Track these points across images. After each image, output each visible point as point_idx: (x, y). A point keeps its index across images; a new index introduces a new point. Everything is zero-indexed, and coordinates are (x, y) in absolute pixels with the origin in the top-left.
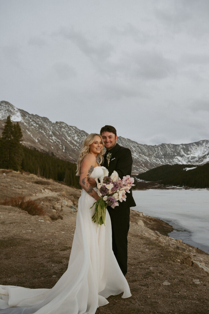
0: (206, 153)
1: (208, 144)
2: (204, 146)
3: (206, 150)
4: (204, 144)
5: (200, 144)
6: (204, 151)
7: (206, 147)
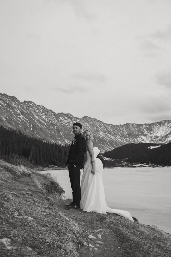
0: (168, 133)
1: (170, 124)
2: (166, 126)
3: (167, 130)
4: (166, 124)
5: (162, 124)
6: (166, 130)
7: (168, 126)
